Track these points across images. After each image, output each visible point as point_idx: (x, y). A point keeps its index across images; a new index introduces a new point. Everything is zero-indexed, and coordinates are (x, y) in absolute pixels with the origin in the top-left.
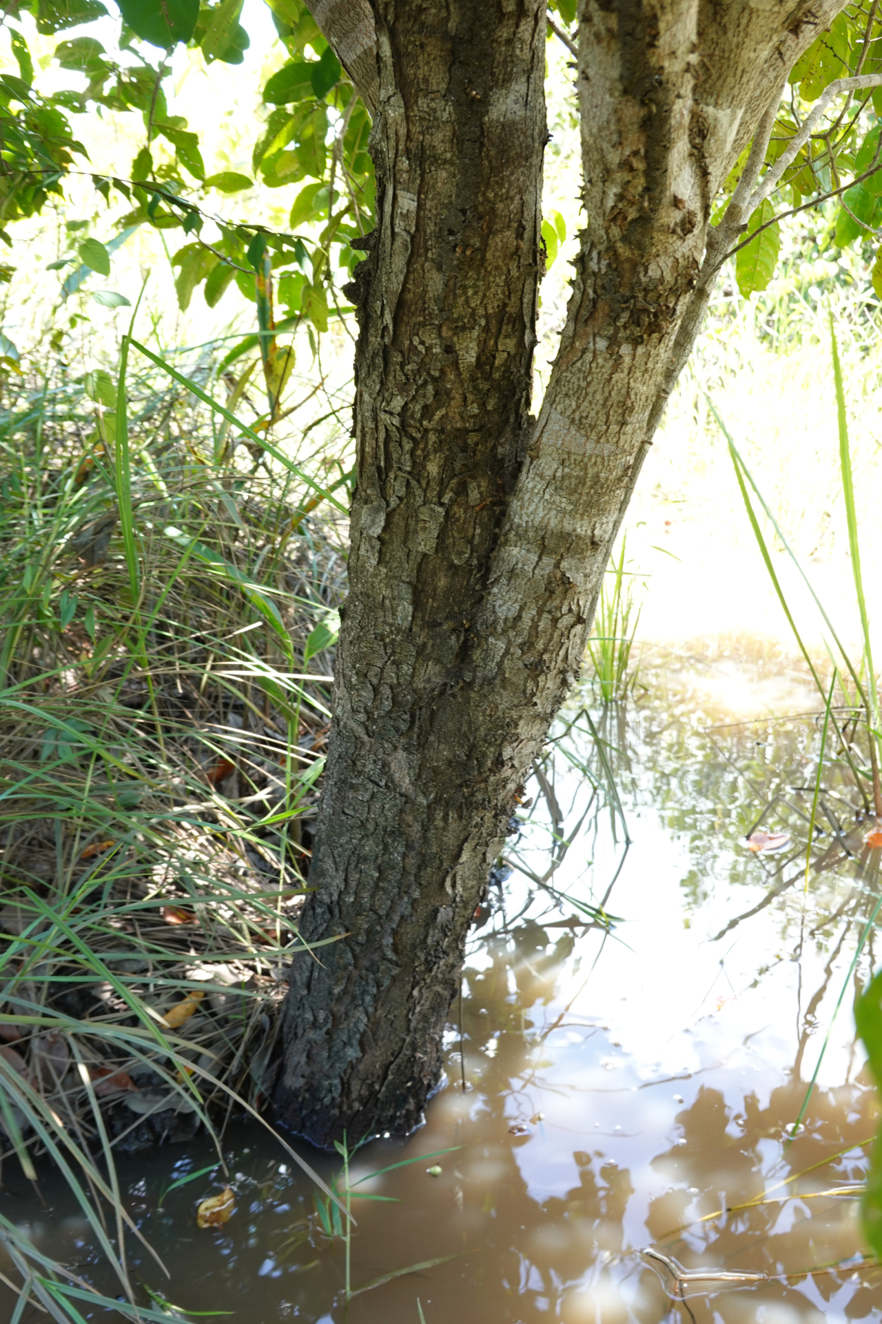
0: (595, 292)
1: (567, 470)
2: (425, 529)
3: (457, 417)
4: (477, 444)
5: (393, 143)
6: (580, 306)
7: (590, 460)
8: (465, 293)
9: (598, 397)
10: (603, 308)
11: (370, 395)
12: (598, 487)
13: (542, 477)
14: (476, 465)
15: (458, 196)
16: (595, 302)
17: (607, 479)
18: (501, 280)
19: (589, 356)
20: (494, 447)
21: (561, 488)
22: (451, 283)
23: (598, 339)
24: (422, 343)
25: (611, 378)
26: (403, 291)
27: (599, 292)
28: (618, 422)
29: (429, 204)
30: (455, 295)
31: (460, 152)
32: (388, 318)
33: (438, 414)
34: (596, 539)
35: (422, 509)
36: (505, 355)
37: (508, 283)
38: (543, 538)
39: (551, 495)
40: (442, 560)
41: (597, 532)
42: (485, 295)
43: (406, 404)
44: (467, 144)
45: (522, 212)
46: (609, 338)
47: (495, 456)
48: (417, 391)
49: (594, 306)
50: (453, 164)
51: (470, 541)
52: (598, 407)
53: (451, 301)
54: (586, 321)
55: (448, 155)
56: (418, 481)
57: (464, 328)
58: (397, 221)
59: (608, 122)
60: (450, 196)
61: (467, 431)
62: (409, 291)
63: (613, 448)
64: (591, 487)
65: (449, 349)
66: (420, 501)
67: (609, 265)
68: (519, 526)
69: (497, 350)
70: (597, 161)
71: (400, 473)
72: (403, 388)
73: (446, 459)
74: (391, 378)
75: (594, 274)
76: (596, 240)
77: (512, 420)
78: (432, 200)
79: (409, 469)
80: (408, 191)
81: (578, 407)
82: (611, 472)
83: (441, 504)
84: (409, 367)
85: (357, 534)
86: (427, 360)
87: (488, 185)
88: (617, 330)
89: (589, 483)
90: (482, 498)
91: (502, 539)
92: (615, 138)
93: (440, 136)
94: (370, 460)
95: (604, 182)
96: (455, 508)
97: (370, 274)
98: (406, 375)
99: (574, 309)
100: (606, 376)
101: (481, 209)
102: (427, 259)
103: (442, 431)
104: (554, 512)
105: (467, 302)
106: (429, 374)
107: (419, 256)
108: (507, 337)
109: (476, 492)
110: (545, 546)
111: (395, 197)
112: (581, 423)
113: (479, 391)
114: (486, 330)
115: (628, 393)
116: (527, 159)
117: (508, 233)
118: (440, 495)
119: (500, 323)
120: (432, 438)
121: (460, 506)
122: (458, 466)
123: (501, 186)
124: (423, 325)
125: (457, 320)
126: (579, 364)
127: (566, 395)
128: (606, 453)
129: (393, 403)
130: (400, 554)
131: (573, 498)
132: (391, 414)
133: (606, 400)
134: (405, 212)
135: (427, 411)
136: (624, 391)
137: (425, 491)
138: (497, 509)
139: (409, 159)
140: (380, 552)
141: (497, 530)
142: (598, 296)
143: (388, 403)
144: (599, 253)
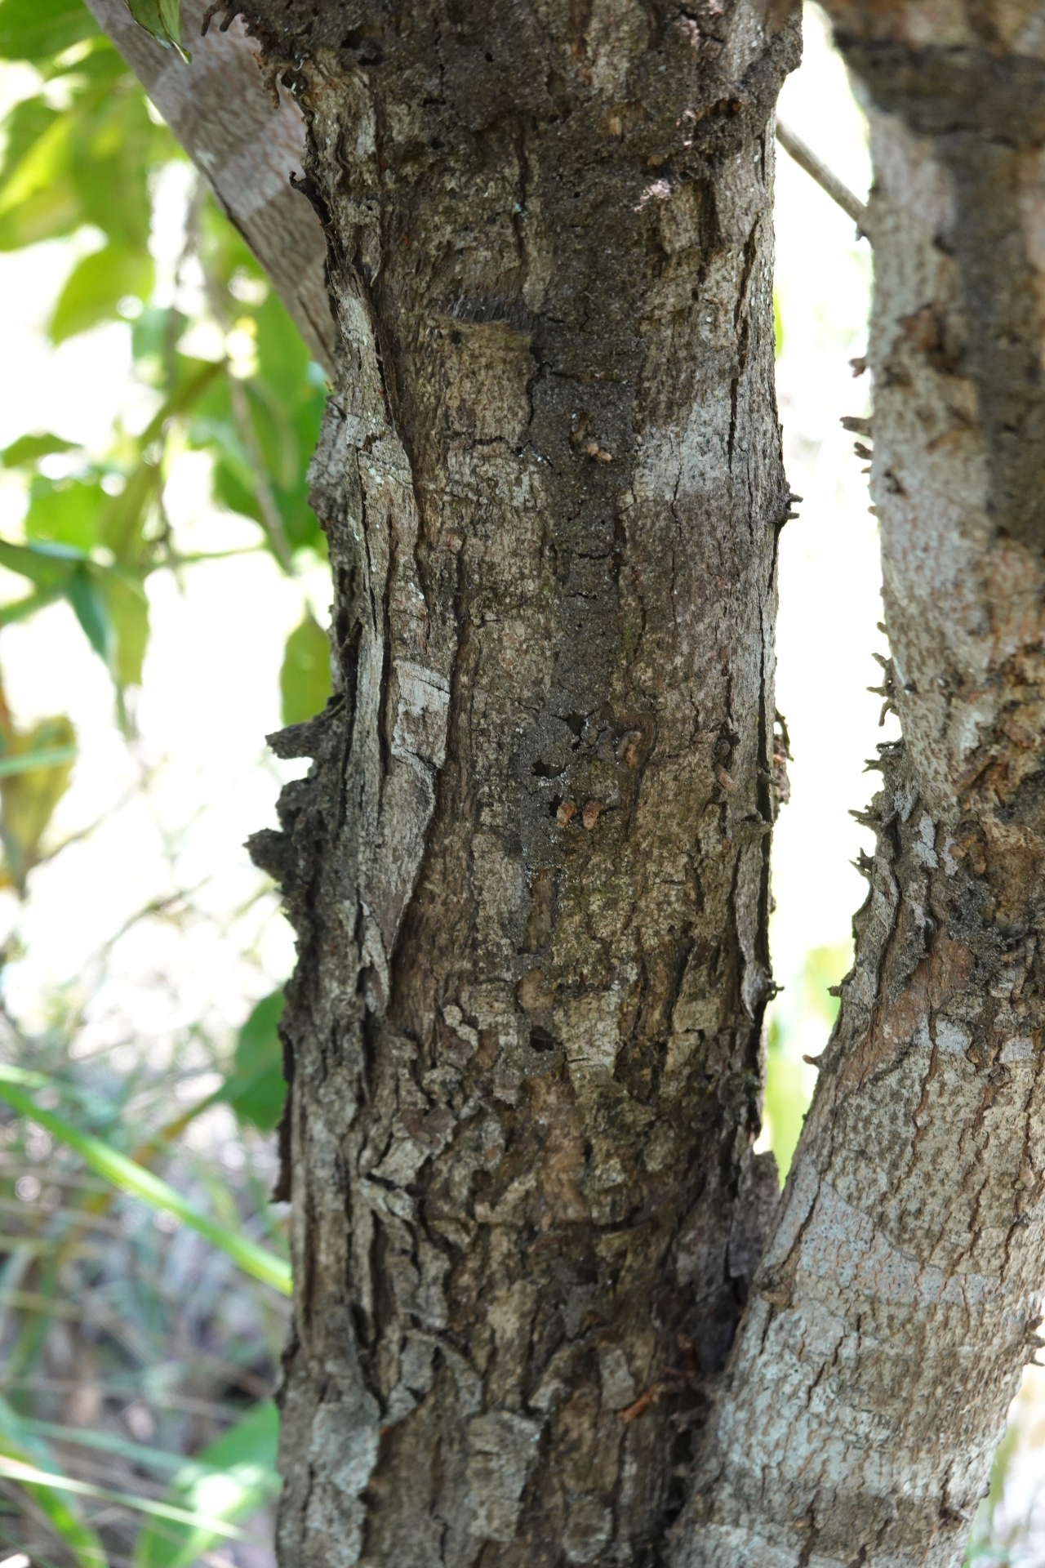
0: (930, 913)
1: (869, 1343)
2: (486, 1474)
3: (568, 1194)
4: (622, 1255)
5: (380, 543)
6: (892, 938)
7: (931, 1314)
8: (582, 905)
9: (947, 1162)
10: (951, 954)
11: (330, 1125)
12: (955, 1379)
13: (802, 1354)
14: (621, 1306)
15: (557, 684)
16: (930, 936)
17: (978, 1358)
18: (676, 869)
19: (918, 1065)
20: (668, 1258)
21: (855, 1387)
22: (545, 883)
23: (941, 1026)
24: (470, 1021)
25: (980, 1120)
26: (415, 897)
27: (942, 914)
28: (1001, 1222)
29: (480, 700)
30: (555, 912)
31: (563, 579)
32: (375, 951)
33: (516, 1190)
34: (953, 1504)
35: (476, 1424)
36: (693, 1039)
37: (694, 873)
38: (811, 1511)
39: (830, 1405)
40: (537, 1549)
41: (952, 1487)
42: (634, 908)
43: (429, 1161)
44: (577, 565)
45: (728, 703)
46: (971, 1026)
47: (670, 1280)
48: (456, 1132)
49: (929, 948)
50: (542, 608)
51: (610, 1500)
52: (950, 1189)
53: (544, 924)
54: (909, 978)
55: (531, 586)
56: (465, 1352)
57: (581, 989)
58: (397, 732)
59: (958, 585)
60: (538, 682)
61: (596, 1229)
62: (432, 898)
63: (991, 1283)
64: (936, 1382)
65: (541, 1039)
66: (470, 1402)
67: (966, 864)
68: (743, 1474)
69: (670, 1030)
70: (931, 653)
71: (413, 1334)
72: (421, 1123)
73: (541, 1296)
74: (385, 1092)
75: (925, 870)
76: (929, 796)
77: (713, 1181)
78: (491, 688)
79: (439, 1323)
80: (425, 664)
81: (895, 1188)
82: (987, 1339)
83: (530, 1413)
84: (436, 1075)
85: (299, 1470)
86: (484, 1060)
87: (636, 652)
88: (992, 1007)
89: (929, 1374)
90: (640, 1389)
91: (699, 1503)
92: (976, 617)
93: (508, 540)
94: (331, 1288)
95: (949, 698)
96: (568, 1417)
97: (322, 825)
98: (428, 1094)
99: (875, 939)
100: (966, 1114)
101: (619, 710)
102: (478, 826)
103: (529, 1231)
104: (839, 1446)
105: (588, 925)
106: (488, 1092)
107: (455, 817)
108: (698, 995)
109: (622, 1372)
110: (816, 1533)
111: (388, 671)
112: (903, 1228)
113: (625, 1129)
114: (643, 987)
115: (1027, 1153)
116: (735, 575)
117: (694, 759)
118: (527, 1388)
119: (679, 968)
120: (501, 1244)
121: (579, 1411)
122: (573, 1316)
123: (672, 649)
124: (473, 979)
125: (563, 970)
126: (892, 1080)
127: (862, 1153)
128: (972, 1296)
129: (394, 1160)
130: (421, 1536)
131: (889, 1412)
132: (389, 1186)
133: (969, 1171)
134: (416, 711)
135: (484, 1185)
136: (1015, 1148)
137: (485, 1376)
138: (681, 1419)
139: (425, 589)
140: (366, 1528)
141: (681, 1471)
142: (939, 923)
143: (382, 1155)
144: (938, 827)
